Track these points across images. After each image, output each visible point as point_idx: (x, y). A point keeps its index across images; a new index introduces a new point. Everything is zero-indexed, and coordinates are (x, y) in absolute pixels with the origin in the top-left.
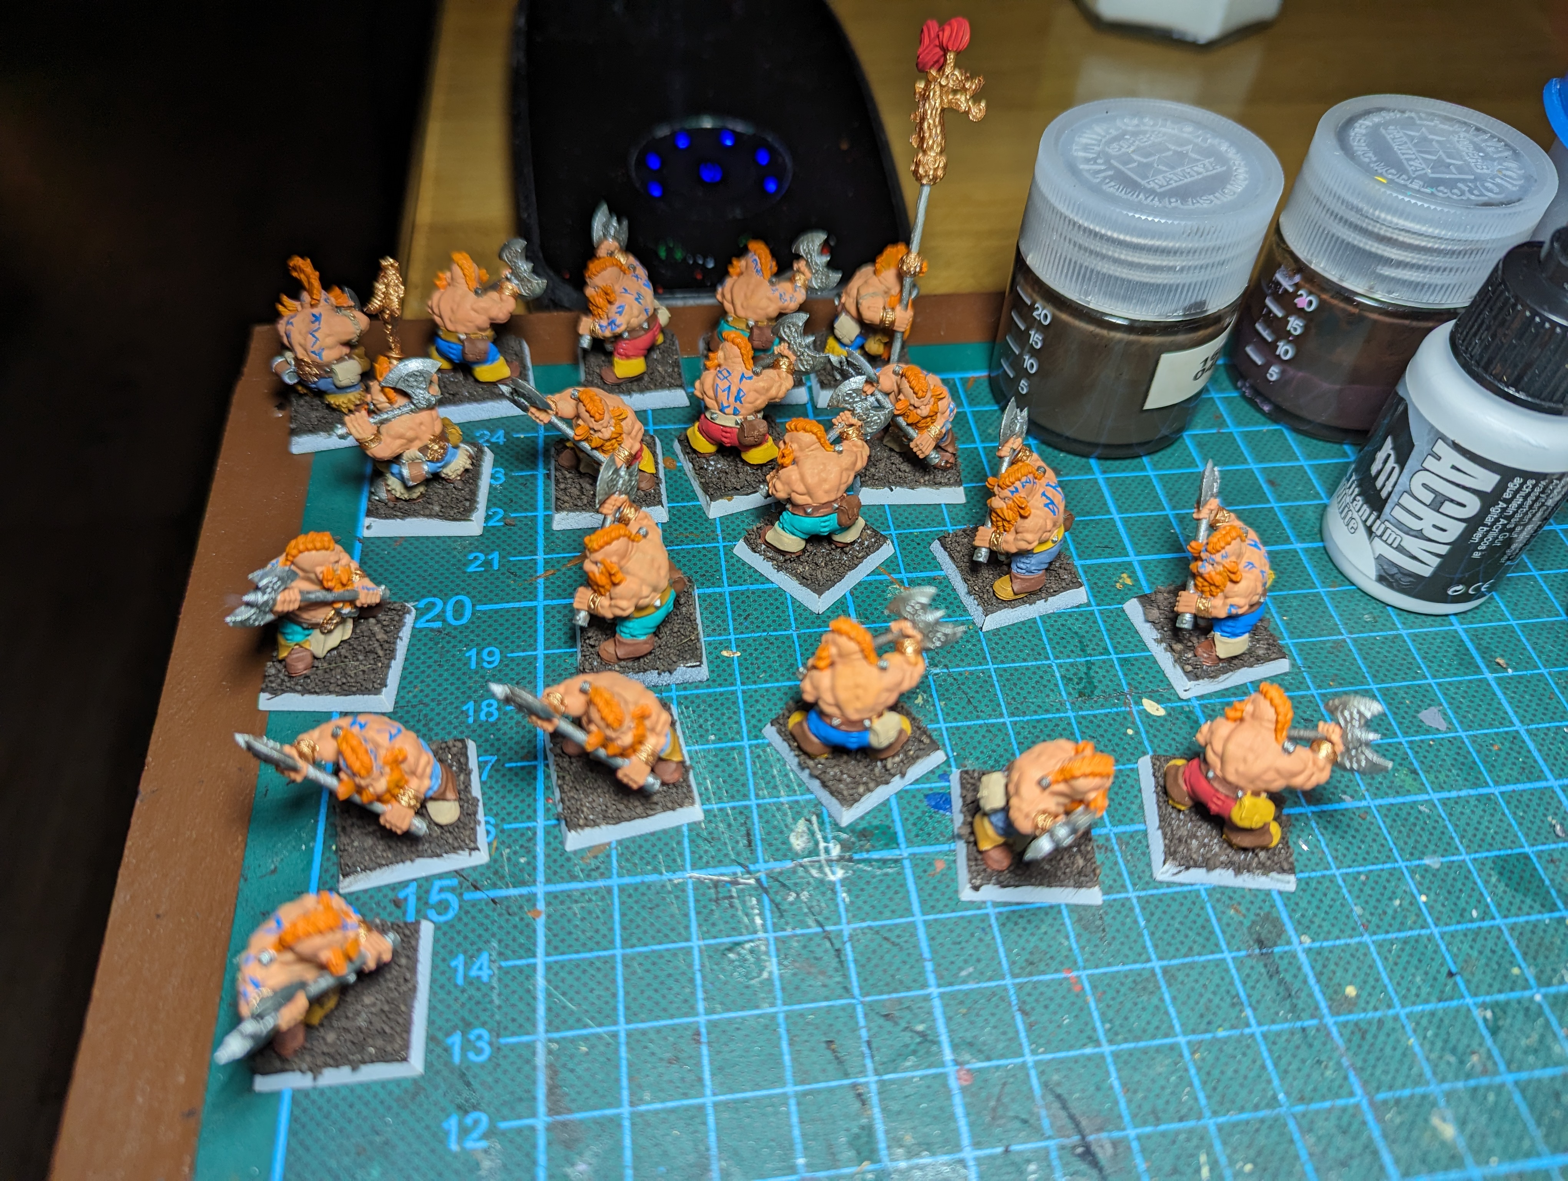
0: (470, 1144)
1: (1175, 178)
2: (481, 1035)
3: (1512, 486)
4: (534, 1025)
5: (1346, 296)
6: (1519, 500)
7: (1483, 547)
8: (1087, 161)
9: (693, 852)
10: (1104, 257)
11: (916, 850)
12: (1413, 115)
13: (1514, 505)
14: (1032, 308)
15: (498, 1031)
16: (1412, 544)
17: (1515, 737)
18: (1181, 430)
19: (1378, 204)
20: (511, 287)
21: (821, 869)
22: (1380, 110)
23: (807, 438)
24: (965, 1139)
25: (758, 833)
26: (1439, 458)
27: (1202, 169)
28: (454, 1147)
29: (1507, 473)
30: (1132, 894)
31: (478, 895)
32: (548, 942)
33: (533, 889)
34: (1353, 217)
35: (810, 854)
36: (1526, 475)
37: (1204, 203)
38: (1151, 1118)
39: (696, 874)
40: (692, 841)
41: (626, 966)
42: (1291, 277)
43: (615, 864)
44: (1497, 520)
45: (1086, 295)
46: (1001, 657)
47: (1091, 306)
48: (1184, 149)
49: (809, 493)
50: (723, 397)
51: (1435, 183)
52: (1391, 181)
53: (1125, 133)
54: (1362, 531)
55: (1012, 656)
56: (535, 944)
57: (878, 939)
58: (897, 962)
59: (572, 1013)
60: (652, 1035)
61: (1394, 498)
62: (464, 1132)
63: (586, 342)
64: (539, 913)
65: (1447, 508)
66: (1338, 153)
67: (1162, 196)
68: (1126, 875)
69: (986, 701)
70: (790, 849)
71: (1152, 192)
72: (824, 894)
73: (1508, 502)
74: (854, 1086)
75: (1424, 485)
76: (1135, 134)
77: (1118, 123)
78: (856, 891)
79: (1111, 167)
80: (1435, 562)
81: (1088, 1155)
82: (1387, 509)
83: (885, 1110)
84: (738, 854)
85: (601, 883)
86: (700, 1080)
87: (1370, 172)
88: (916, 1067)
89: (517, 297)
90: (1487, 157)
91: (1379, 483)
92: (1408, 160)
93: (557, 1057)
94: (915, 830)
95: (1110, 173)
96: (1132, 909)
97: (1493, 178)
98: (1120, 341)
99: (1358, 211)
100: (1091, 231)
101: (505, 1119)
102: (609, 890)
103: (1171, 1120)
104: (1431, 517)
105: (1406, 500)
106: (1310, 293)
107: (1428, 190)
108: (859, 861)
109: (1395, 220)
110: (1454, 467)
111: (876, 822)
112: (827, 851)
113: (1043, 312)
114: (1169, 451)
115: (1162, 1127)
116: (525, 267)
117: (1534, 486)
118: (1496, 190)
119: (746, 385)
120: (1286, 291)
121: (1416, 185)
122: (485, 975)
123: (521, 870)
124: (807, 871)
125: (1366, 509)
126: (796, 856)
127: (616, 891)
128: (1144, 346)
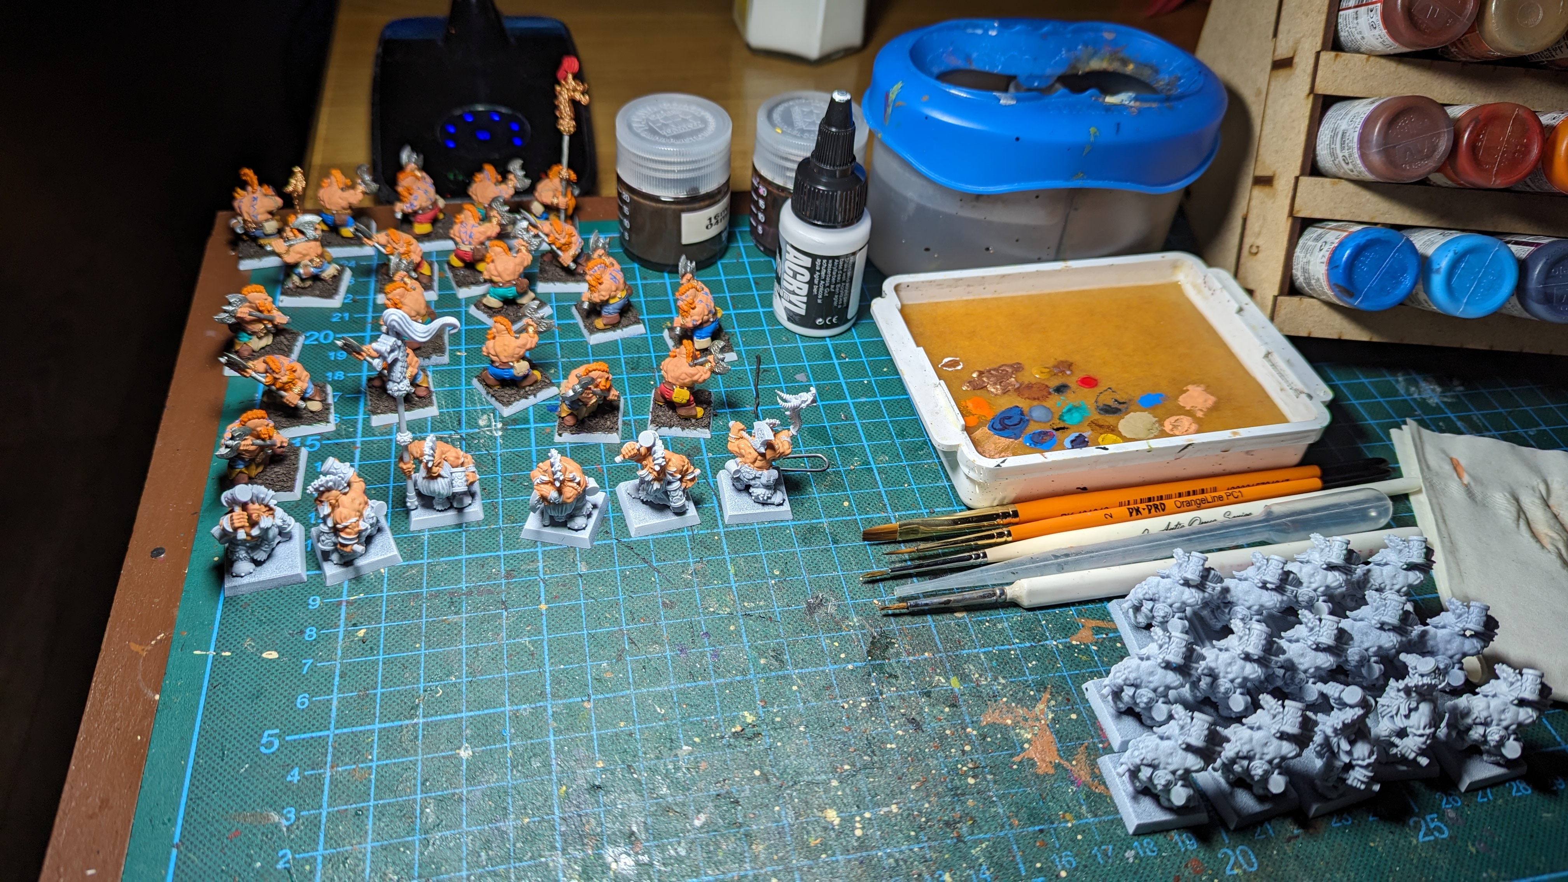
1: (676, 130)
3: (819, 263)
6: (823, 270)
7: (819, 296)
8: (639, 123)
10: (649, 168)
11: (538, 425)
13: (822, 273)
14: (622, 194)
19: (778, 143)
20: (361, 188)
23: (498, 249)
25: (464, 420)
26: (789, 253)
27: (693, 125)
29: (814, 257)
34: (771, 150)
35: (487, 427)
36: (821, 258)
37: (687, 141)
44: (819, 282)
48: (687, 117)
49: (500, 276)
50: (463, 236)
51: (804, 132)
52: (783, 132)
53: (661, 109)
63: (399, 216)
65: (800, 278)
66: (767, 122)
67: (669, 138)
70: (478, 425)
71: (664, 136)
72: (491, 440)
73: (820, 271)
76: (665, 110)
78: (506, 439)
79: (648, 125)
80: (804, 307)
84: (453, 427)
87: (775, 127)
89: (364, 193)
94: (539, 419)
95: (647, 128)
98: (665, 209)
99: (772, 146)
100: (639, 156)
104: (797, 284)
105: (787, 277)
106: (764, 187)
107: (799, 135)
108: (510, 429)
109: (786, 149)
110: (795, 257)
111: (520, 414)
112: (495, 425)
113: (626, 196)
116: (367, 178)
117: (828, 263)
119: (475, 230)
121: (795, 133)
123: (350, 433)
124: (485, 432)
126: (480, 427)
128: (674, 210)
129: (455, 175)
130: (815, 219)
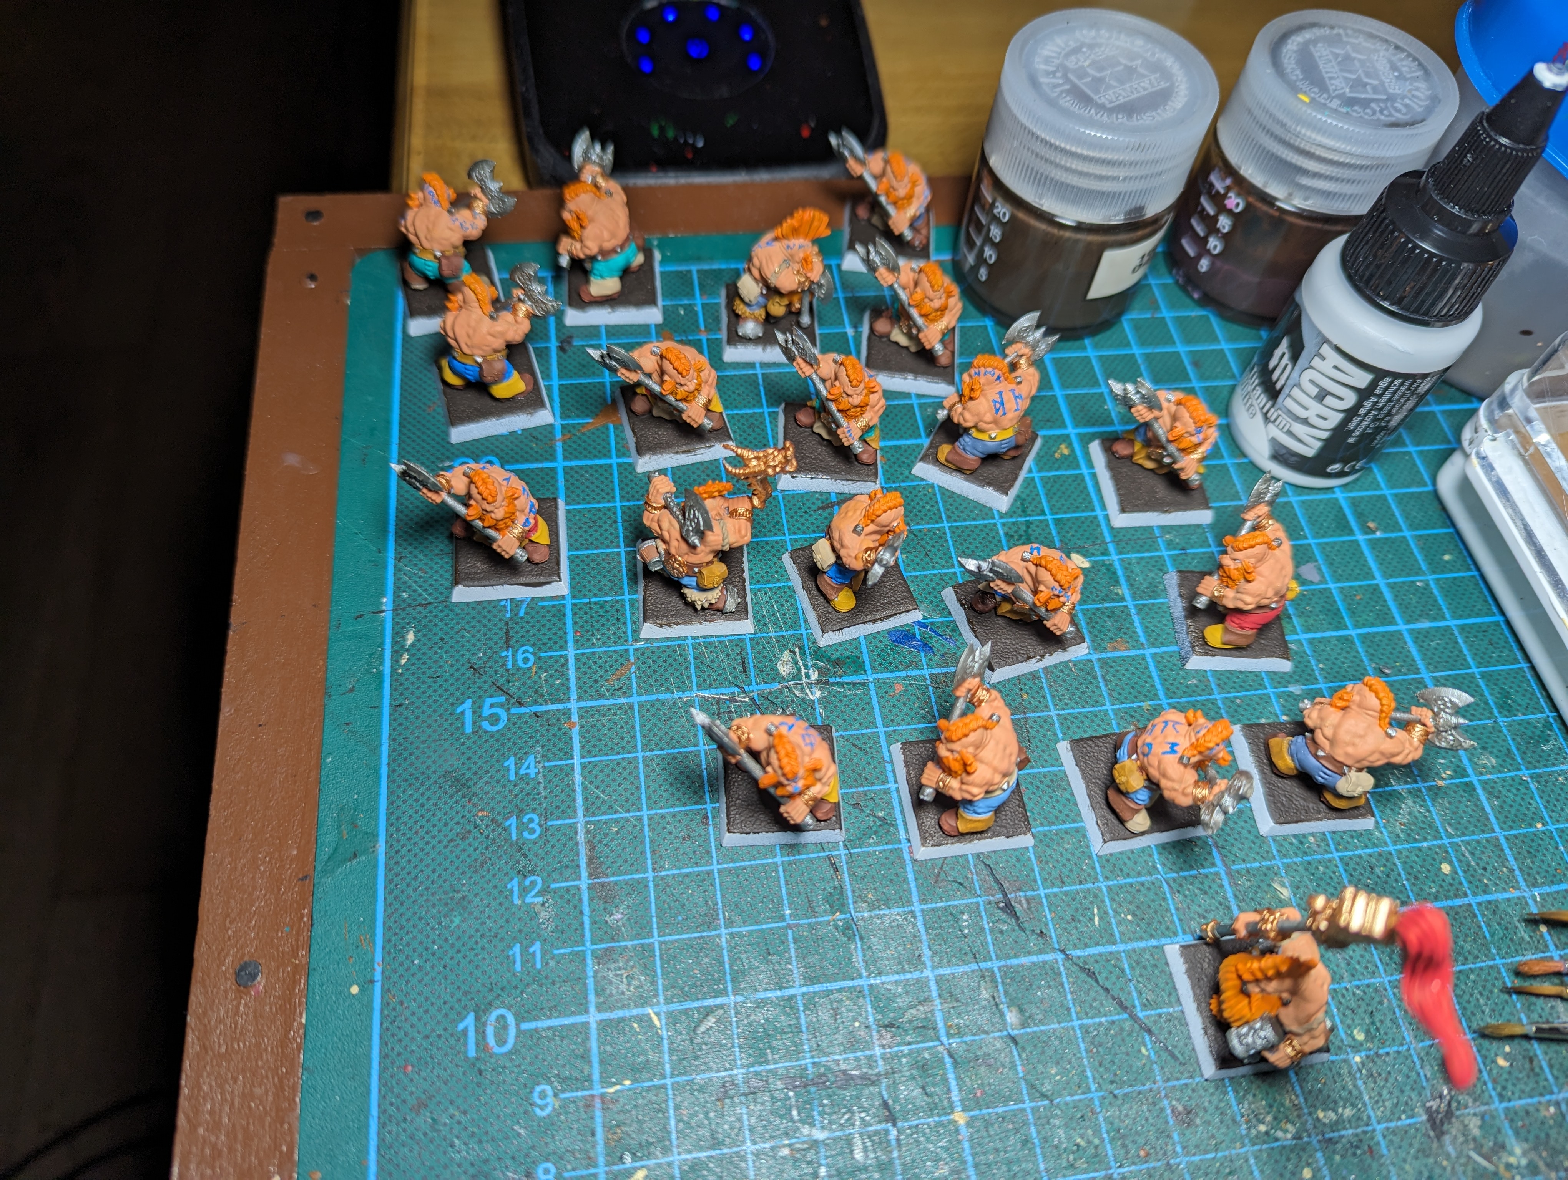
0: (529, 900)
1: (1124, 94)
2: (533, 819)
3: (1384, 383)
4: (575, 811)
5: (1268, 200)
6: (1388, 395)
7: (1357, 433)
8: (1048, 74)
9: (698, 676)
10: (1057, 165)
11: (880, 676)
12: (1341, 31)
13: (1384, 400)
14: (993, 205)
15: (546, 816)
16: (1299, 429)
17: (1376, 589)
18: (1120, 315)
19: (1299, 121)
21: (802, 690)
22: (1313, 25)
24: (915, 898)
25: (751, 661)
26: (1324, 359)
27: (1147, 84)
28: (517, 902)
29: (1379, 374)
30: (1053, 713)
31: (523, 710)
32: (583, 747)
33: (568, 705)
34: (1278, 131)
35: (794, 679)
36: (1395, 375)
37: (1146, 119)
38: (1058, 882)
39: (701, 694)
40: (697, 667)
41: (647, 766)
42: (1223, 179)
43: (634, 685)
44: (1369, 412)
45: (1040, 198)
46: (954, 517)
47: (1045, 208)
48: (1134, 64)
51: (1351, 102)
52: (1313, 100)
53: (1082, 45)
54: (1259, 417)
55: (964, 515)
56: (571, 748)
57: (849, 746)
58: (863, 764)
59: (604, 802)
60: (669, 818)
61: (1286, 391)
62: (524, 891)
64: (574, 724)
65: (1329, 400)
66: (1270, 70)
67: (1111, 111)
68: (1049, 698)
69: (940, 554)
70: (778, 674)
71: (1102, 107)
72: (805, 710)
73: (1380, 396)
74: (829, 857)
75: (1311, 381)
76: (1091, 47)
77: (1078, 34)
78: (830, 708)
79: (1068, 80)
80: (1318, 445)
81: (1009, 908)
82: (1280, 398)
83: (852, 875)
84: (736, 678)
85: (623, 700)
86: (708, 852)
87: (1295, 89)
88: (877, 844)
90: (1401, 77)
91: (1275, 376)
92: (1331, 78)
93: (595, 836)
94: (879, 660)
95: (1067, 87)
96: (1052, 724)
97: (1403, 98)
98: (1069, 239)
99: (1283, 125)
100: (1047, 142)
101: (554, 881)
102: (631, 707)
103: (1074, 883)
104: (1315, 408)
105: (1296, 392)
106: (1238, 195)
107: (1344, 110)
108: (834, 684)
109: (1314, 136)
110: (1335, 367)
111: (847, 653)
112: (807, 676)
113: (1003, 210)
114: (1108, 333)
115: (1066, 889)
117: (1402, 384)
118: (1404, 110)
120: (1218, 192)
121: (1335, 104)
122: (532, 772)
123: (557, 690)
124: (791, 692)
125: (1264, 399)
126: (780, 679)
127: (636, 707)
128: (1089, 244)
129: (662, 129)
130: (1385, 299)
